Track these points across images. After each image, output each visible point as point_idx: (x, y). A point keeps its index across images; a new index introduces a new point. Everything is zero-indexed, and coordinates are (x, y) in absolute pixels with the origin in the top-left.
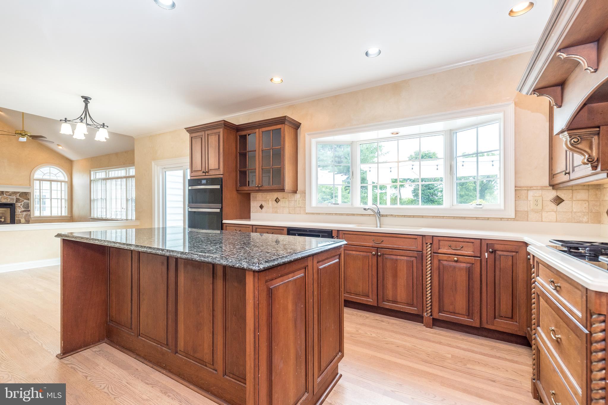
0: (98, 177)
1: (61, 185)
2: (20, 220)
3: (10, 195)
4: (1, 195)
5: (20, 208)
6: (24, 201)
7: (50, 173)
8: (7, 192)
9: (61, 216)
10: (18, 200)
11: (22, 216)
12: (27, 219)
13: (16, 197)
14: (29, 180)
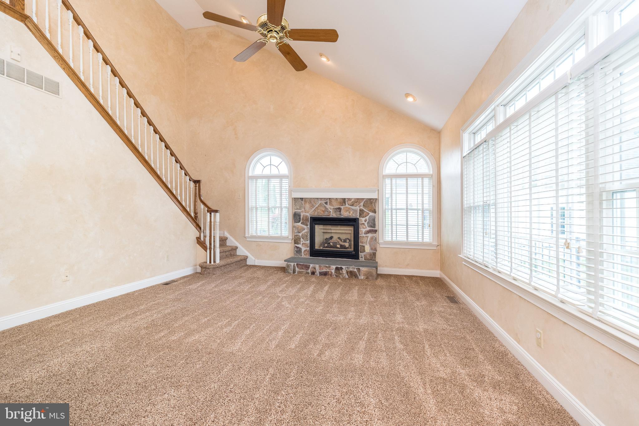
1: (423, 182)
2: (364, 247)
3: (352, 205)
4: (343, 205)
5: (364, 227)
6: (369, 214)
7: (407, 162)
8: (349, 199)
9: (423, 244)
10: (361, 213)
11: (367, 241)
12: (372, 246)
13: (359, 207)
14: (378, 178)
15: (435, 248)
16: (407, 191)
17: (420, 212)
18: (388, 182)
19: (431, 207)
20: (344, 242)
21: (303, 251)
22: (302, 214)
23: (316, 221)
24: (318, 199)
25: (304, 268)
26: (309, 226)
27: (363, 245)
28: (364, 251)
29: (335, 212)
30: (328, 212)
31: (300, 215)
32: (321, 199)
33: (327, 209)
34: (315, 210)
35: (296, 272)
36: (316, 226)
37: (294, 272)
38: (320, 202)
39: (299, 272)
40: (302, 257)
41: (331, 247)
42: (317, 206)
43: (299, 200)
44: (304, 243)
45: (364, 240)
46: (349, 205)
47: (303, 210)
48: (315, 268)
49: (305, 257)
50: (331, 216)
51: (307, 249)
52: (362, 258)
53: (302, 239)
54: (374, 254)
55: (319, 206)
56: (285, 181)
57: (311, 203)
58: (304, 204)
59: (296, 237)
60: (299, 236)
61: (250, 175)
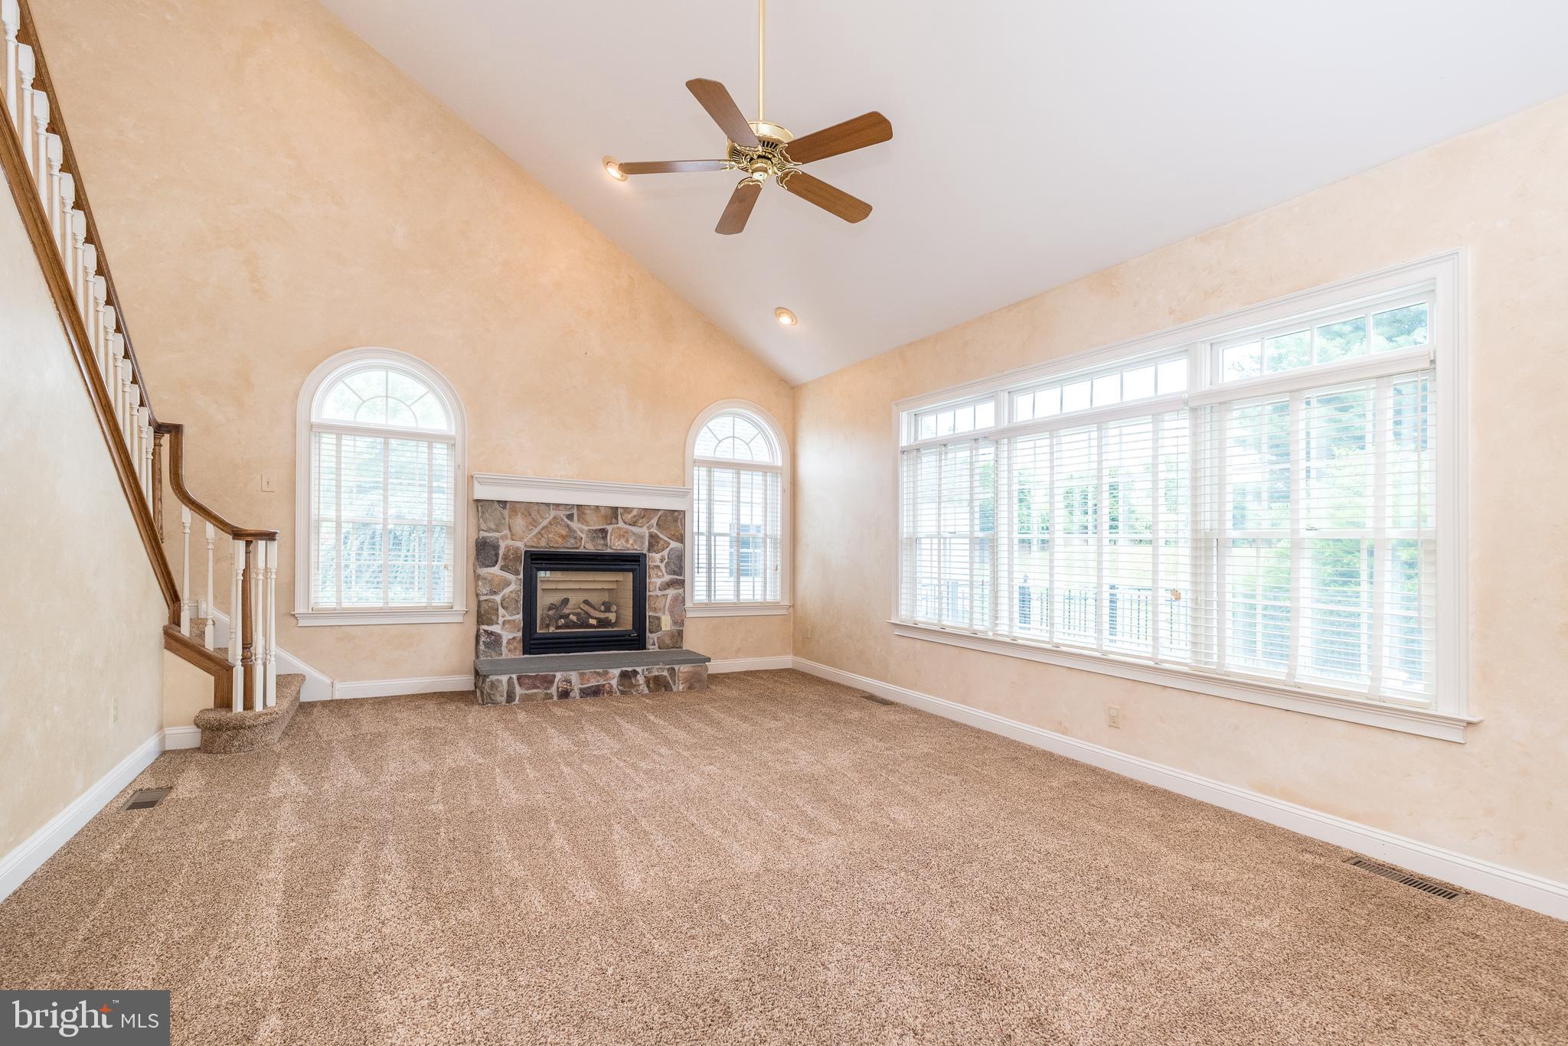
0: (925, 435)
1: (765, 480)
2: (659, 619)
3: (634, 524)
4: (611, 524)
5: (660, 574)
6: (669, 544)
7: (734, 437)
8: (627, 510)
9: (763, 605)
10: (653, 541)
11: (665, 606)
12: (676, 616)
13: (649, 528)
14: (682, 463)
15: (784, 612)
16: (738, 497)
18: (700, 474)
19: (779, 533)
20: (604, 612)
21: (505, 642)
22: (503, 545)
23: (539, 560)
24: (548, 505)
25: (539, 685)
26: (521, 576)
27: (657, 615)
28: (659, 628)
29: (593, 539)
30: (575, 538)
31: (496, 548)
32: (558, 505)
33: (575, 532)
34: (539, 533)
35: (517, 700)
36: (542, 574)
37: (510, 698)
38: (553, 513)
39: (526, 698)
40: (504, 657)
41: (575, 625)
42: (545, 523)
43: (496, 505)
44: (509, 621)
45: (660, 603)
46: (625, 523)
47: (506, 532)
48: (569, 681)
49: (511, 656)
50: (582, 550)
51: (515, 635)
52: (653, 644)
53: (501, 611)
54: (680, 633)
55: (550, 523)
56: (441, 450)
57: (530, 515)
58: (510, 517)
59: (484, 606)
60: (493, 601)
61: (314, 420)
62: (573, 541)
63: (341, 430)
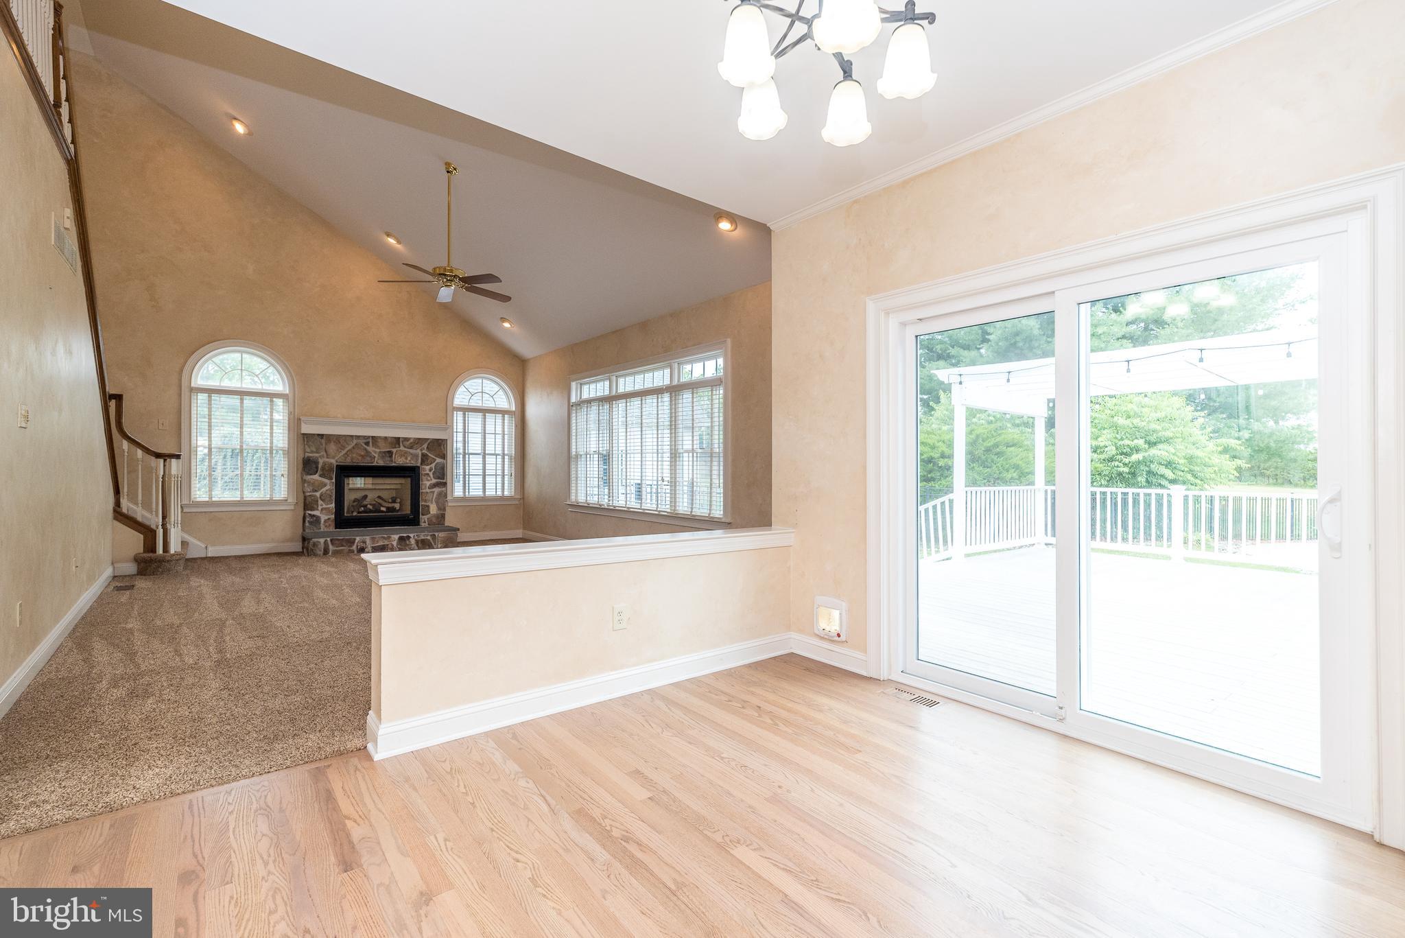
0: (585, 396)
1: (504, 420)
2: (428, 506)
3: (411, 448)
4: (396, 448)
5: (429, 478)
6: (435, 460)
7: (482, 392)
8: (406, 439)
9: (503, 498)
10: (424, 459)
11: (432, 499)
12: (440, 505)
13: (421, 450)
14: (446, 411)
15: (518, 503)
16: (485, 430)
17: (499, 458)
18: (458, 417)
19: (513, 452)
20: (392, 503)
21: (322, 521)
22: (321, 461)
23: (346, 471)
24: (351, 436)
25: (345, 545)
26: (334, 480)
27: (427, 504)
28: (427, 513)
29: (383, 457)
30: (371, 457)
31: (316, 463)
32: (358, 437)
33: (370, 453)
34: (346, 454)
35: (330, 553)
36: (348, 479)
37: (326, 552)
38: (355, 441)
39: (336, 552)
40: (322, 530)
41: (371, 511)
42: (350, 447)
43: (316, 437)
44: (325, 509)
45: (429, 497)
46: (405, 447)
47: (323, 453)
48: (365, 542)
49: (327, 530)
50: (375, 464)
51: (329, 517)
52: (425, 522)
53: (320, 502)
54: (443, 516)
55: (353, 448)
56: (279, 403)
57: (340, 442)
58: (326, 444)
59: (309, 499)
60: (315, 496)
61: (193, 385)
62: (369, 459)
63: (210, 391)
